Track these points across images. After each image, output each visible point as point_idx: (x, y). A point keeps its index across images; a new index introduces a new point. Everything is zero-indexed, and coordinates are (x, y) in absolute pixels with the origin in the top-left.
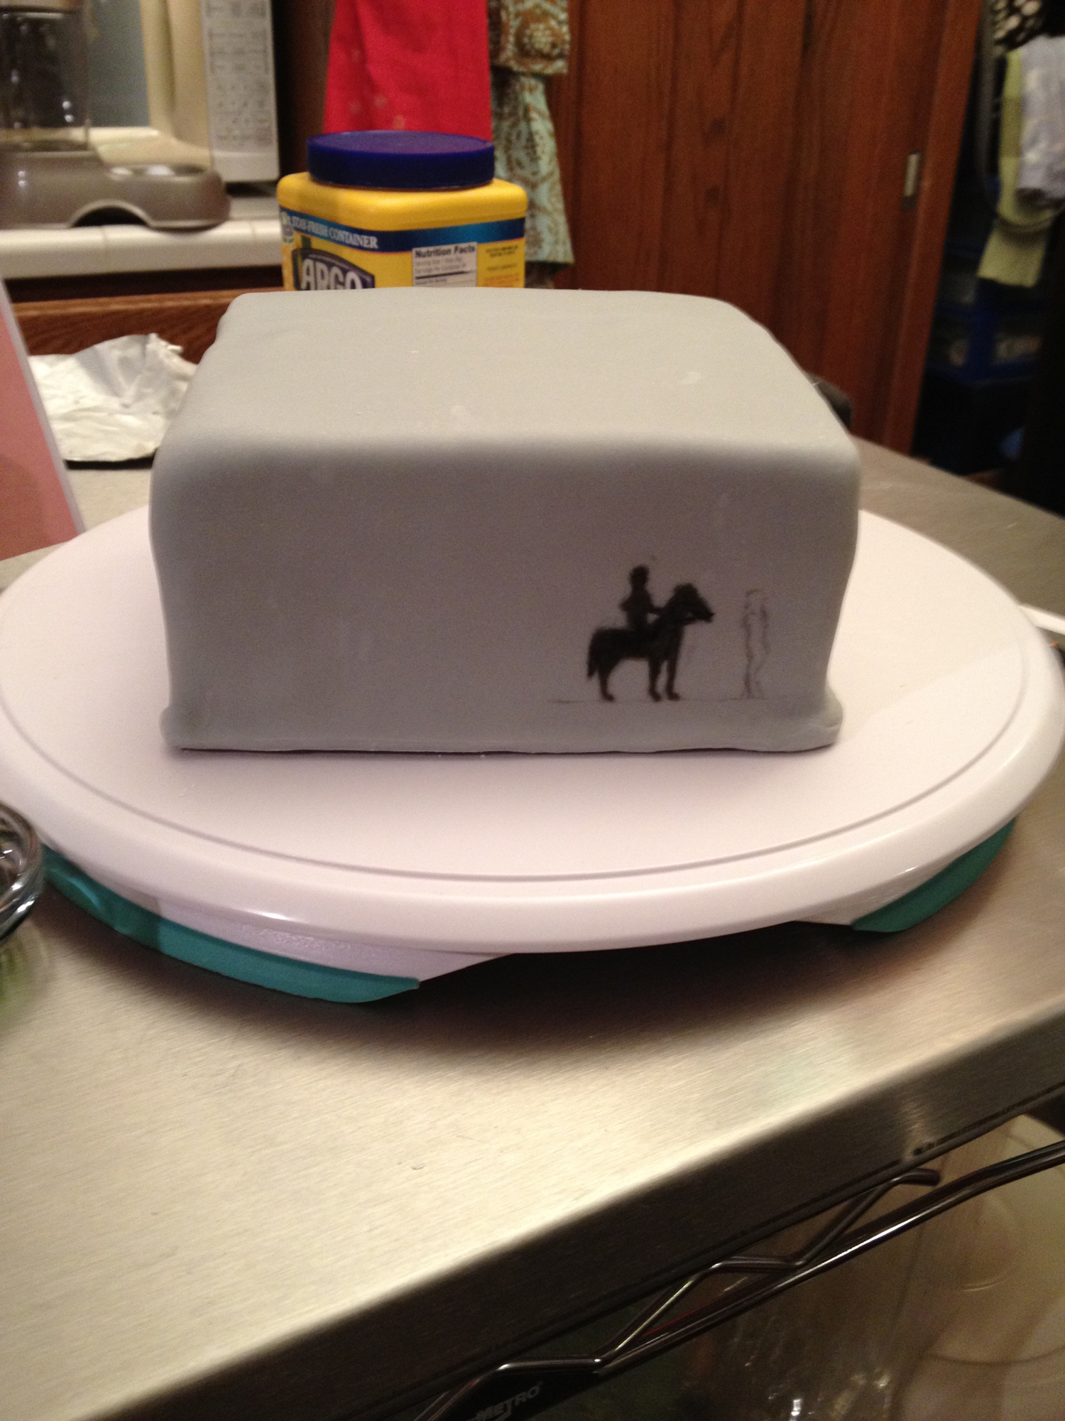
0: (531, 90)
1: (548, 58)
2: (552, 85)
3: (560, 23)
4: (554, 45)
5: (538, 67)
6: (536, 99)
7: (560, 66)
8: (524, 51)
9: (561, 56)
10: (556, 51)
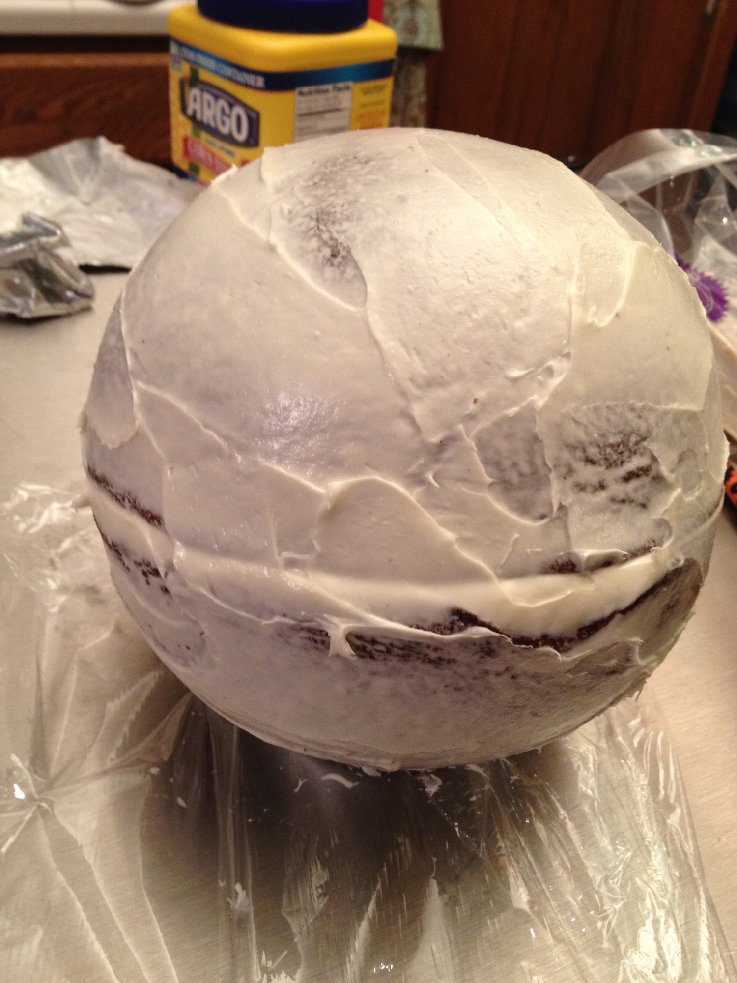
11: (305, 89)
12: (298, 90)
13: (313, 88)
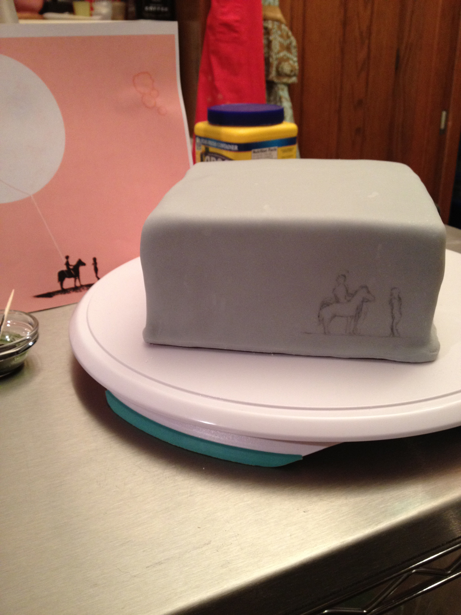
0: (283, 90)
1: (289, 76)
2: (291, 87)
3: (294, 62)
4: (292, 71)
5: (285, 80)
6: (284, 93)
7: (294, 80)
8: (280, 74)
9: (295, 75)
10: (293, 74)
11: (256, 150)
12: (253, 151)
13: (259, 150)
